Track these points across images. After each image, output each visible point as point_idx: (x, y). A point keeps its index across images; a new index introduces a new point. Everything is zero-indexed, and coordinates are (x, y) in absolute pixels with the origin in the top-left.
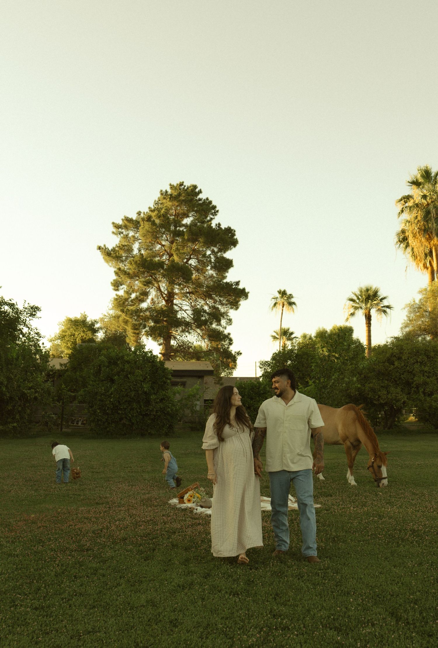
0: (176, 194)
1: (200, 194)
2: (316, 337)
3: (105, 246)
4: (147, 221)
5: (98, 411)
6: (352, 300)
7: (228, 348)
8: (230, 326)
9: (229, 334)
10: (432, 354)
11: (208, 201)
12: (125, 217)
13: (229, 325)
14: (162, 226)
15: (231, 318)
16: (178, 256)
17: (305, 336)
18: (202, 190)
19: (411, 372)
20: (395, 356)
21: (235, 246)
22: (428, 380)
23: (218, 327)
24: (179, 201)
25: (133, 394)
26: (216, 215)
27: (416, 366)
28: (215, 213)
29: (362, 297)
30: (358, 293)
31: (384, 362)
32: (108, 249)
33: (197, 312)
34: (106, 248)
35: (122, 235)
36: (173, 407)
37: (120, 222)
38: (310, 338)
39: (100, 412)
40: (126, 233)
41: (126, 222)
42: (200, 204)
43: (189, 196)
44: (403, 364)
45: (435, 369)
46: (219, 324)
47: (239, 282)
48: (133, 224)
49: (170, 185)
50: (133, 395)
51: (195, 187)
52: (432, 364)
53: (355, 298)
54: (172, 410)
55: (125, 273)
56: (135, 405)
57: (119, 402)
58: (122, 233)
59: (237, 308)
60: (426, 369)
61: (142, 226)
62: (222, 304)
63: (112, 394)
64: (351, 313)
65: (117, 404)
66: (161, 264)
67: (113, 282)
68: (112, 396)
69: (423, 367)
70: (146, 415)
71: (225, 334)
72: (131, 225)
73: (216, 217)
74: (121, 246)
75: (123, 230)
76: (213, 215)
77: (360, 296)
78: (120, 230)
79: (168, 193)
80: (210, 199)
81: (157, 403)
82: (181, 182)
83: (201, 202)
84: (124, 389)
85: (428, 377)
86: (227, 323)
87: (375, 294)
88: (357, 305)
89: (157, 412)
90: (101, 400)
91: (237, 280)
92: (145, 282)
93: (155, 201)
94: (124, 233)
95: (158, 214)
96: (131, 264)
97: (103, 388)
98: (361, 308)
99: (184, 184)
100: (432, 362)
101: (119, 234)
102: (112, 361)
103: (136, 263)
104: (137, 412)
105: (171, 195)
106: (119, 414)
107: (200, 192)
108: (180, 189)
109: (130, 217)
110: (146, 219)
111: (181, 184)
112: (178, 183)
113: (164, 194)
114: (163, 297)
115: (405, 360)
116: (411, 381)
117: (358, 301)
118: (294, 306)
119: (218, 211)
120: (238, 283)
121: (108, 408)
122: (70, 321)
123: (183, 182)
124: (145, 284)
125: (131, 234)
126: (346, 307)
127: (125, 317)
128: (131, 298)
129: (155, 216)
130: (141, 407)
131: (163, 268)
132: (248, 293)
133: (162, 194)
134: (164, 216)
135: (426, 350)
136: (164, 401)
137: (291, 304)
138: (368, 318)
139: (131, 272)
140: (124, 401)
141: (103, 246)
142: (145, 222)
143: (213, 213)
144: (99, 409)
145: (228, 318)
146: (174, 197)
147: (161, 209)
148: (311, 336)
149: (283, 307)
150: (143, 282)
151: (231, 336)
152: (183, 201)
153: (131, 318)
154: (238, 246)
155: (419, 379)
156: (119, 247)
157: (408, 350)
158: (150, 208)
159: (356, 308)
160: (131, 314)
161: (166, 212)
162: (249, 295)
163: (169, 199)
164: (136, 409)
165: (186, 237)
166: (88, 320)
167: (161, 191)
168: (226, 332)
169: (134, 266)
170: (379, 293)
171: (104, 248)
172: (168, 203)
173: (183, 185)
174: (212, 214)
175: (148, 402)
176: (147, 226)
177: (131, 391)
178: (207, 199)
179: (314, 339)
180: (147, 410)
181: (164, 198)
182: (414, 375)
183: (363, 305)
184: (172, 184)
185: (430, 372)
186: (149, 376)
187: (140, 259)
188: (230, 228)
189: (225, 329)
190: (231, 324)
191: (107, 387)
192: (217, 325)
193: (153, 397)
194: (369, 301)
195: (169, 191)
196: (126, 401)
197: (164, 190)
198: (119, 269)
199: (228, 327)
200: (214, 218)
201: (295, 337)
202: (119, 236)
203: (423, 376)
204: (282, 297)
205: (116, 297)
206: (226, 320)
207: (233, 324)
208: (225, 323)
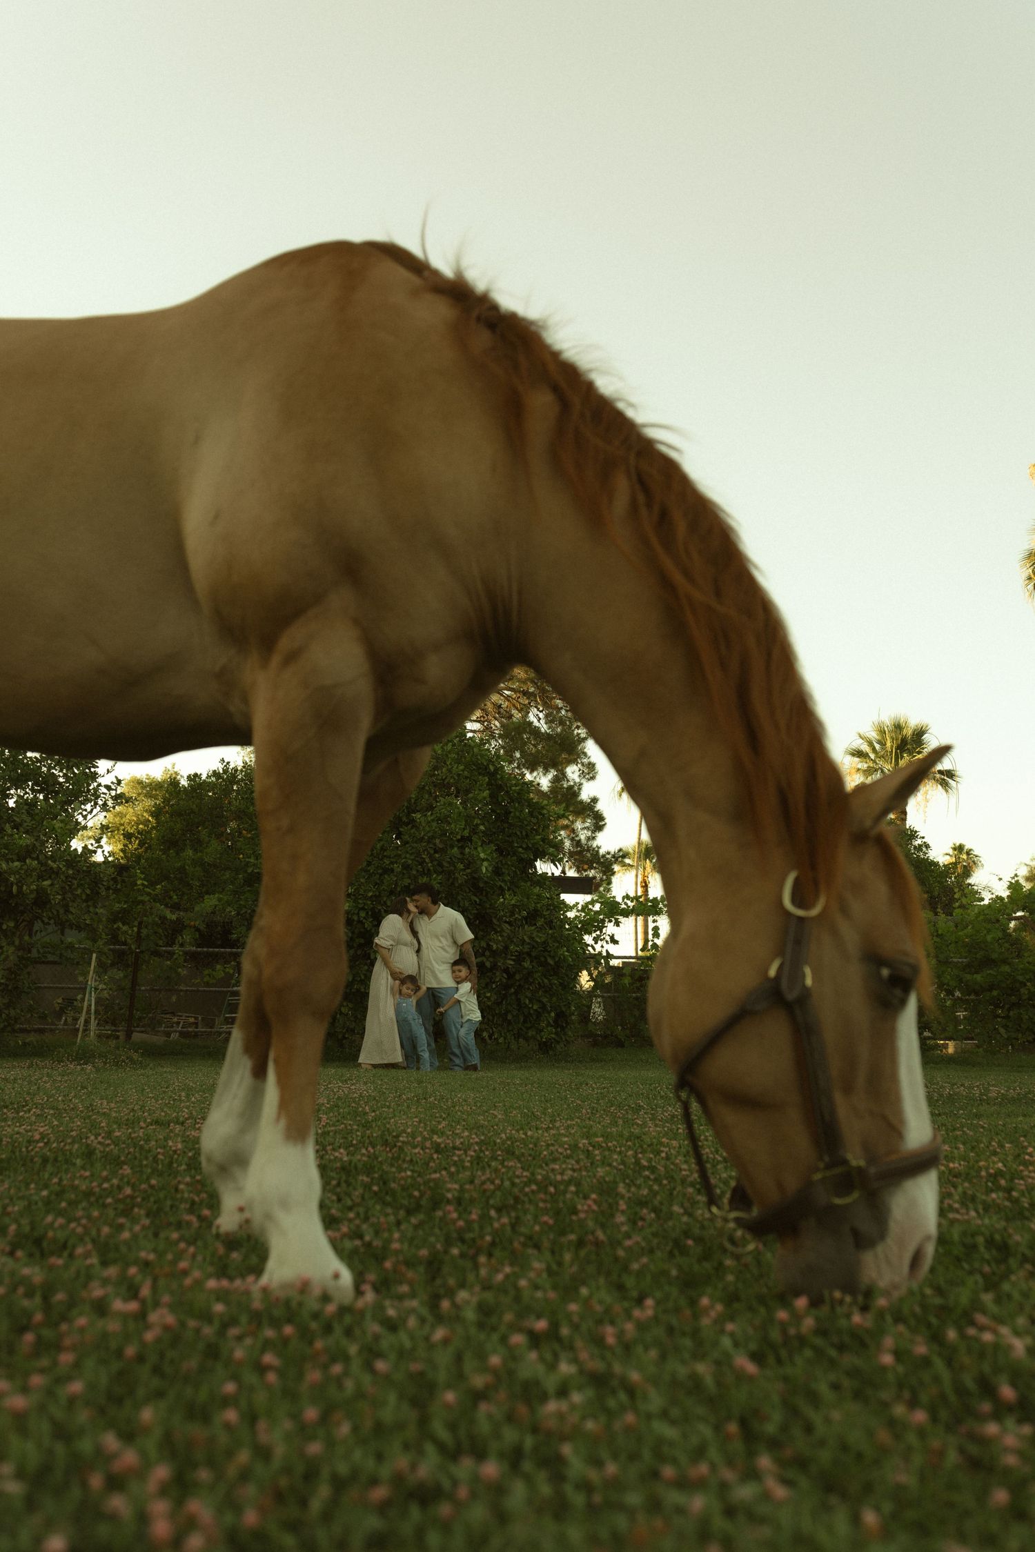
6: (860, 753)
7: (591, 839)
8: (591, 783)
9: (595, 800)
13: (589, 779)
15: (592, 760)
29: (883, 746)
30: (874, 735)
53: (865, 748)
71: (581, 802)
77: (879, 742)
86: (582, 775)
87: (918, 738)
117: (872, 756)
145: (586, 760)
151: (599, 806)
168: (585, 796)
170: (924, 737)
183: (888, 766)
189: (581, 788)
190: (593, 778)
199: (587, 784)
206: (579, 765)
207: (598, 777)
208: (577, 773)
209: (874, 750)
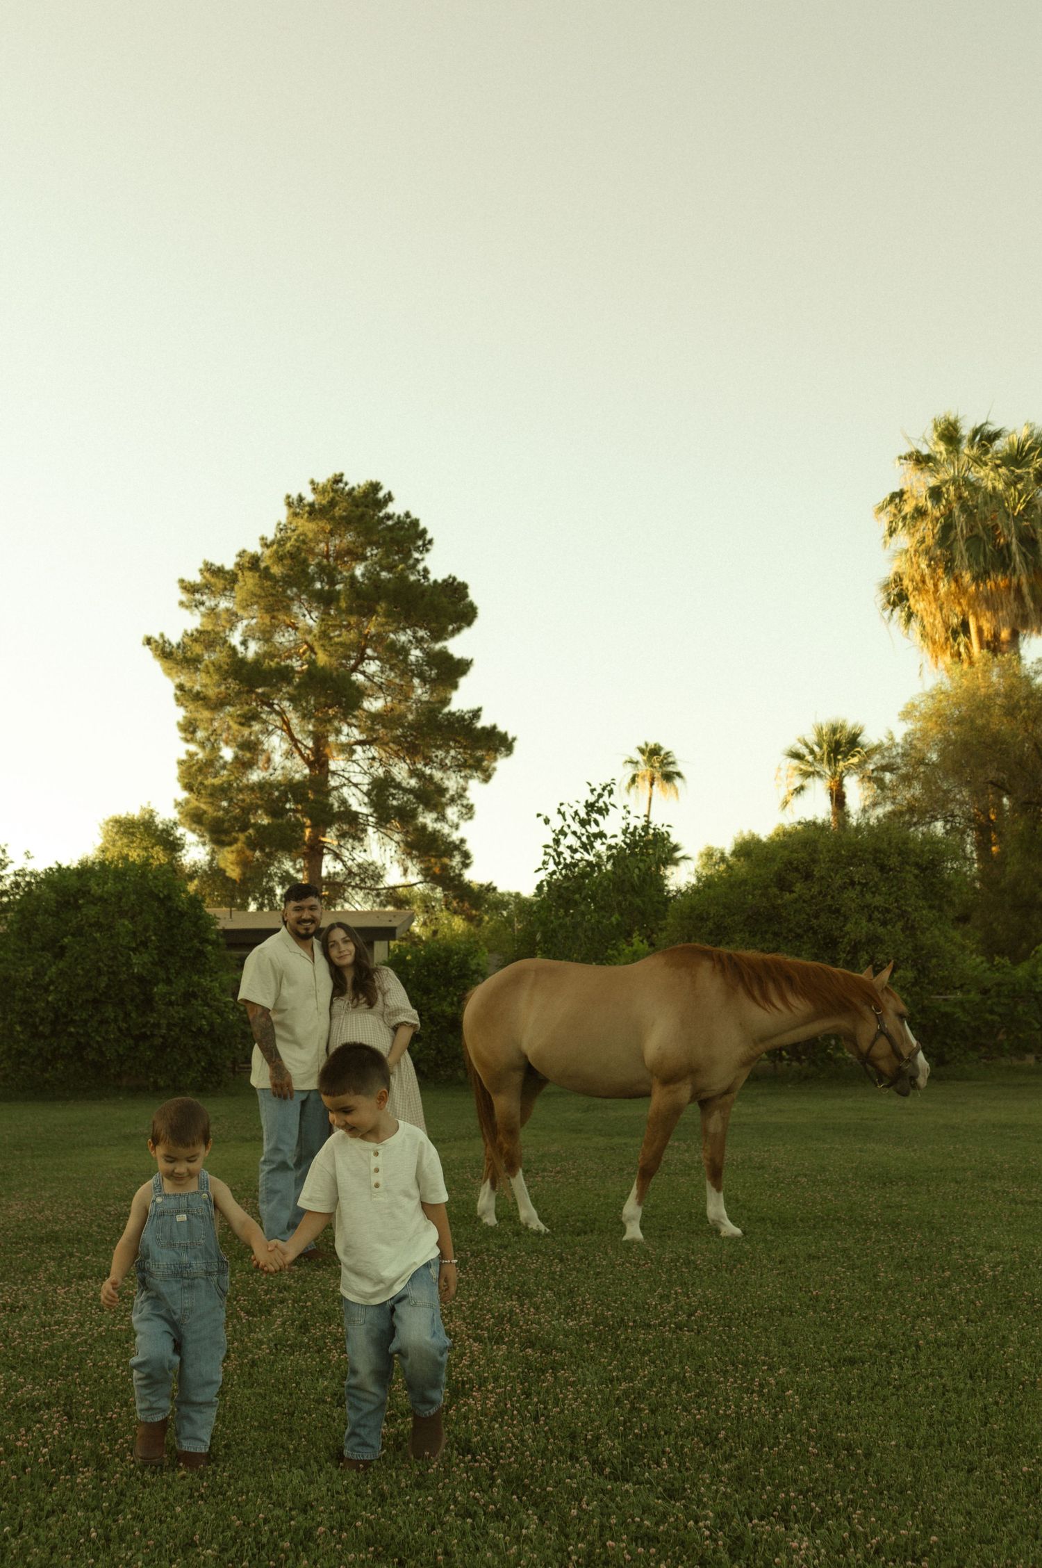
0: (324, 502)
1: (390, 504)
2: (734, 853)
3: (162, 636)
4: (250, 569)
5: (18, 1028)
6: (797, 756)
7: (461, 875)
8: (469, 822)
9: (463, 841)
10: (894, 861)
11: (408, 520)
12: (206, 564)
13: (466, 820)
14: (288, 581)
15: (471, 802)
16: (325, 650)
17: (709, 854)
18: (394, 494)
19: (838, 911)
20: (797, 869)
21: (469, 623)
22: (881, 930)
23: (438, 826)
24: (333, 518)
25: (103, 982)
26: (428, 550)
27: (851, 893)
28: (424, 545)
29: (821, 747)
30: (812, 738)
31: (766, 887)
32: (170, 644)
33: (380, 789)
34: (164, 642)
35: (202, 609)
36: (215, 1016)
37: (196, 578)
38: (723, 859)
39: (22, 1032)
40: (213, 603)
41: (207, 575)
42: (390, 528)
43: (357, 506)
44: (815, 890)
45: (903, 902)
46: (442, 818)
47: (480, 710)
48: (225, 579)
49: (312, 482)
50: (103, 985)
51: (375, 487)
52: (895, 889)
53: (805, 751)
54: (211, 1025)
55: (198, 697)
56: (109, 1012)
57: (70, 1004)
58: (202, 603)
59: (487, 778)
60: (878, 900)
61: (241, 583)
62: (443, 767)
63: (51, 982)
64: (795, 790)
65: (64, 1010)
66: (285, 674)
67: (182, 723)
68: (52, 988)
69: (868, 896)
70: (144, 1037)
71: (453, 843)
72: (220, 583)
73: (427, 556)
74: (195, 633)
75: (205, 598)
76: (421, 552)
77: (817, 745)
78: (198, 596)
79: (305, 502)
80: (414, 515)
81: (171, 1003)
82: (338, 473)
83: (390, 523)
84: (83, 969)
85: (884, 924)
86: (461, 816)
87: (853, 741)
88: (811, 769)
89: (170, 1027)
90: (25, 1000)
91: (475, 707)
92: (243, 716)
93: (279, 524)
94: (207, 604)
95: (276, 552)
96: (208, 672)
97: (30, 969)
98: (821, 776)
99: (345, 479)
100: (895, 882)
101: (196, 606)
102: (72, 900)
103: (218, 668)
104: (120, 1030)
105: (312, 505)
106: (70, 1034)
107: (389, 498)
108: (335, 491)
109: (218, 563)
110: (247, 565)
111: (338, 479)
112: (330, 475)
113: (295, 505)
114: (301, 755)
115: (822, 878)
116: (836, 933)
117: (810, 758)
118: (677, 781)
119: (430, 542)
120: (476, 714)
121: (42, 1019)
122: (118, 822)
123: (342, 475)
124: (243, 721)
125: (224, 604)
126: (783, 773)
127: (196, 803)
128: (221, 757)
129: (270, 557)
130: (127, 1015)
131: (289, 682)
132: (514, 739)
133: (290, 505)
134: (292, 556)
135: (877, 851)
136: (194, 1001)
137: (668, 777)
138: (837, 800)
139: (211, 692)
140: (80, 1001)
141: (157, 637)
142: (248, 574)
143: (419, 547)
144: (21, 1023)
145: (465, 802)
146: (320, 510)
147: (289, 538)
148: (723, 853)
149: (652, 784)
150: (238, 716)
151: (468, 846)
152: (342, 518)
153: (212, 804)
154: (477, 623)
155: (857, 928)
156: (192, 635)
157: (829, 851)
158: (263, 539)
159: (807, 775)
160: (211, 795)
161: (298, 548)
162: (516, 744)
163: (306, 515)
164: (116, 1020)
165: (343, 604)
166: (158, 820)
167: (288, 497)
168: (455, 837)
169: (216, 677)
170: (859, 739)
171: (161, 641)
172: (307, 527)
173: (340, 481)
174: (417, 549)
175: (148, 1003)
176: (249, 581)
177: (100, 973)
178: (407, 515)
179: (732, 860)
180: (144, 1026)
181: (296, 515)
182: (846, 919)
183: (825, 769)
184: (316, 480)
185: (888, 911)
186: (155, 934)
187: (228, 661)
188: (454, 579)
189: (457, 829)
190: (471, 818)
191: (42, 965)
192: (437, 820)
193: (159, 989)
194: (839, 757)
195: (310, 497)
196: (87, 1001)
197: (295, 496)
198: (181, 687)
199: (463, 824)
200: (423, 559)
201: (684, 858)
202: (196, 611)
203: (870, 919)
204: (649, 759)
205: (184, 757)
206: (459, 807)
207: (475, 817)
208: (457, 814)
209: (812, 752)
